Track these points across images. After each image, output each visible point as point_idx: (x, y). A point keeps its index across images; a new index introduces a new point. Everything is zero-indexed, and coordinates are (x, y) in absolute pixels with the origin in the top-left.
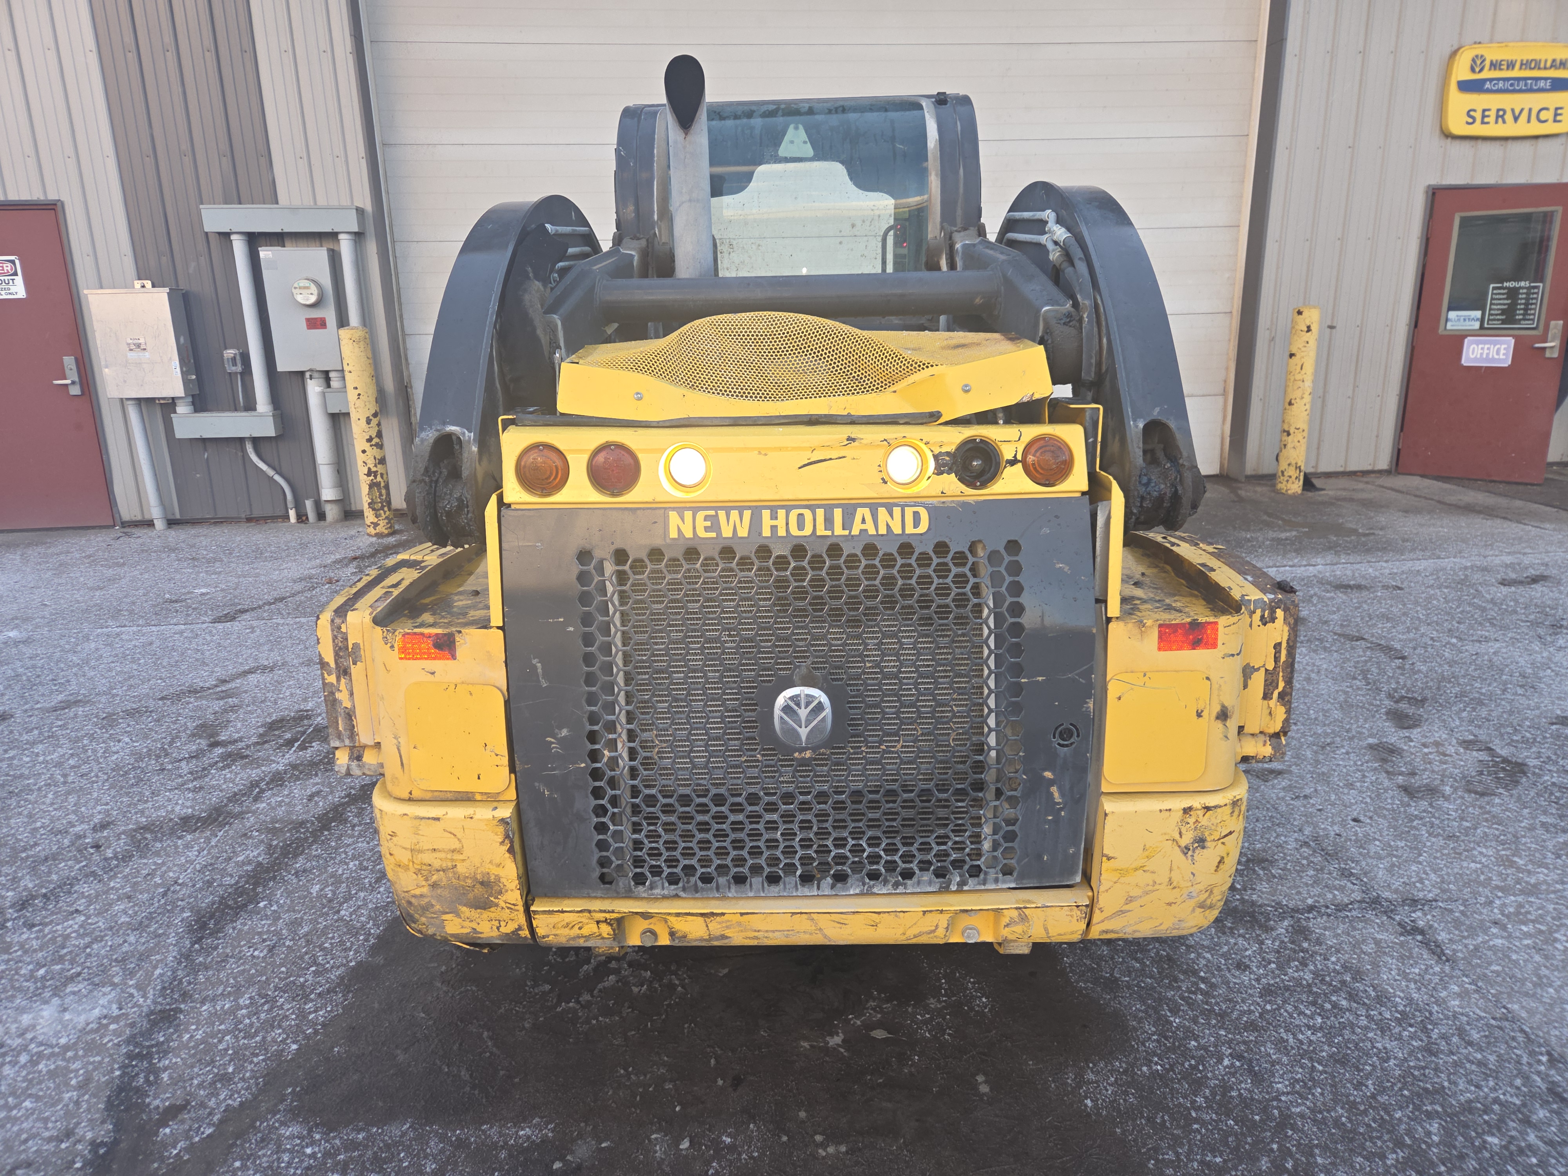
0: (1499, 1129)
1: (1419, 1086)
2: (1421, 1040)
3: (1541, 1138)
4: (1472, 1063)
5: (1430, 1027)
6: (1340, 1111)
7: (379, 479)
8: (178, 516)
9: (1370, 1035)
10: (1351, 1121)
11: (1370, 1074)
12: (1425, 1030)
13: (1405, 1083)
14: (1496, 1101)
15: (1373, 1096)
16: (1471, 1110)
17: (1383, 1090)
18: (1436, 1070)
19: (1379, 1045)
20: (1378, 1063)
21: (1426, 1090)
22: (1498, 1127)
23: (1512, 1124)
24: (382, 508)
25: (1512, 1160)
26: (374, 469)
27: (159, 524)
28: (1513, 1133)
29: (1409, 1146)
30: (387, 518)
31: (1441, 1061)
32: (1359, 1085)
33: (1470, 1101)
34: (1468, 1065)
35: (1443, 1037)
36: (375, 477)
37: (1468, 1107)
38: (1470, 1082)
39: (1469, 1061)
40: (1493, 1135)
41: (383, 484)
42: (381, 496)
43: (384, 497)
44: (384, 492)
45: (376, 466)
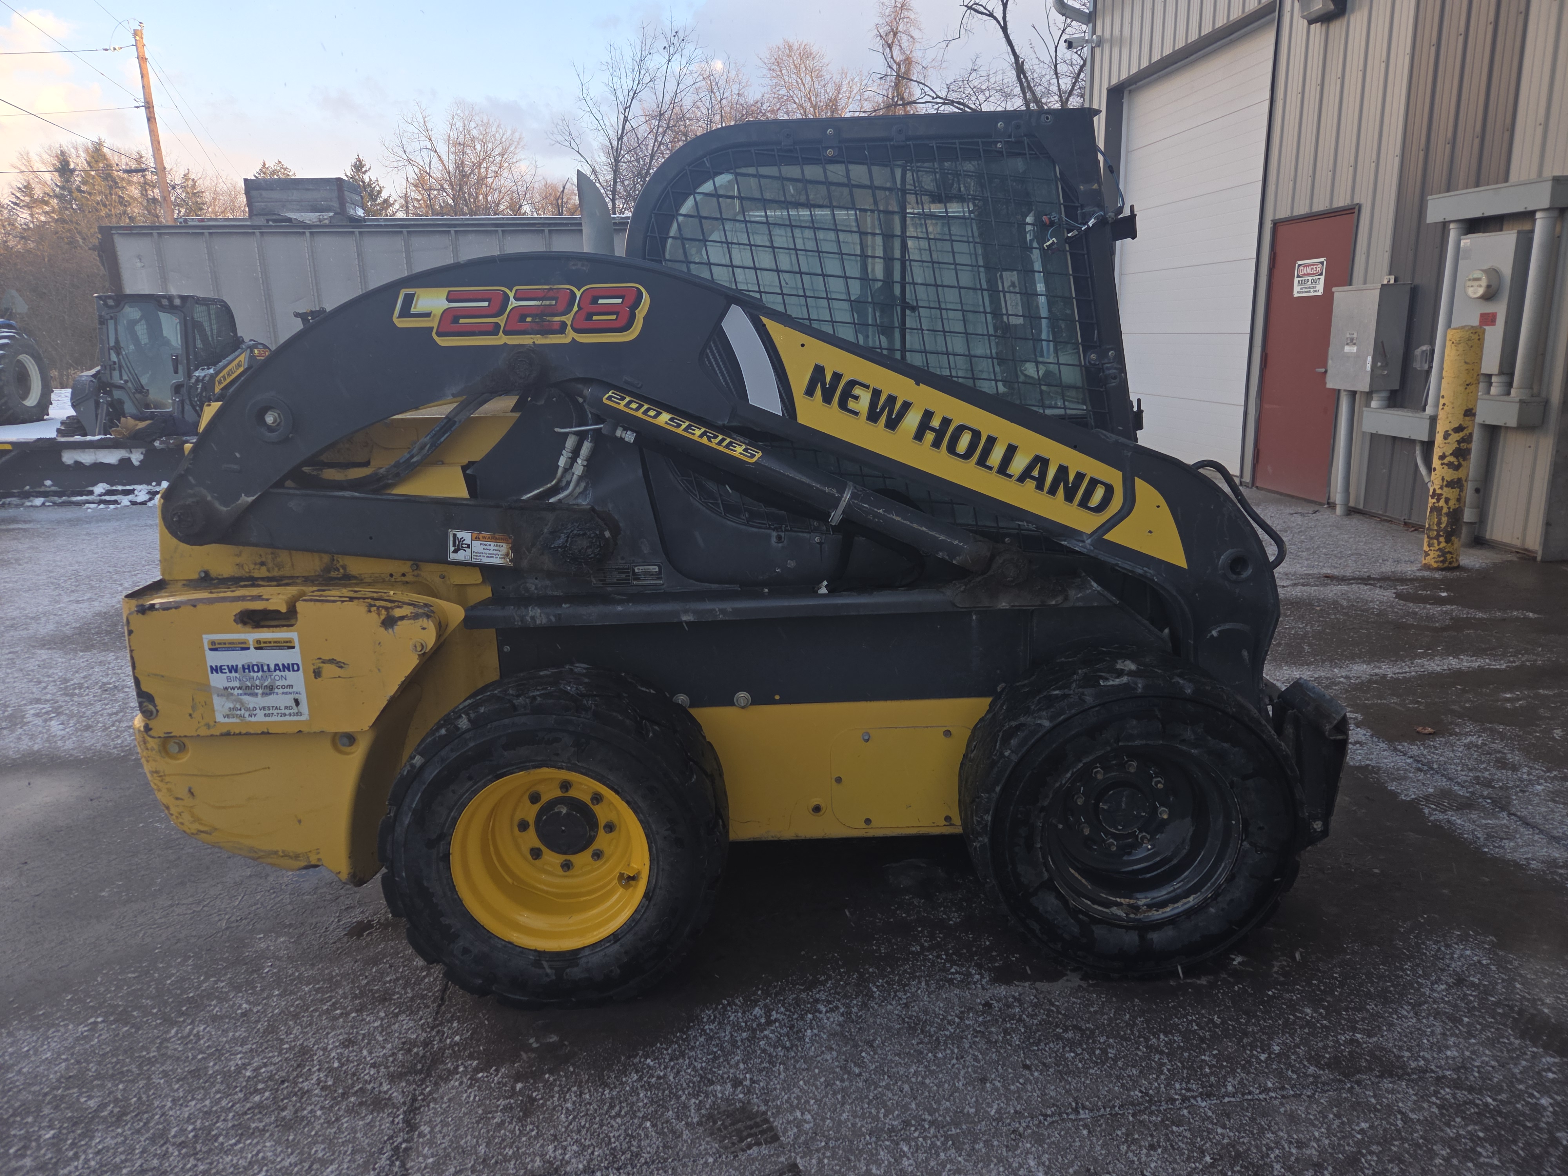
0: (53, 1145)
1: (133, 1111)
2: (175, 1136)
3: (21, 1168)
4: (122, 1162)
5: (184, 1151)
6: (152, 1055)
7: (1442, 503)
8: (1361, 507)
9: (207, 1102)
10: (140, 1057)
11: (170, 1085)
12: (182, 1145)
13: (143, 1104)
14: (76, 1157)
15: (149, 1078)
16: (83, 1136)
17: (147, 1087)
18: (138, 1131)
19: (193, 1103)
20: (176, 1094)
21: (126, 1114)
22: (56, 1143)
23: (49, 1156)
24: (1437, 537)
25: (25, 1138)
26: (1439, 491)
27: (1339, 510)
28: (43, 1152)
29: (92, 1081)
30: (1439, 550)
31: (142, 1139)
32: (165, 1074)
33: (92, 1138)
34: (123, 1157)
35: (165, 1156)
36: (1438, 500)
37: (88, 1134)
38: (108, 1149)
39: (126, 1160)
40: (53, 1137)
41: (1445, 510)
42: (1439, 523)
43: (1443, 526)
44: (1444, 519)
45: (1441, 488)
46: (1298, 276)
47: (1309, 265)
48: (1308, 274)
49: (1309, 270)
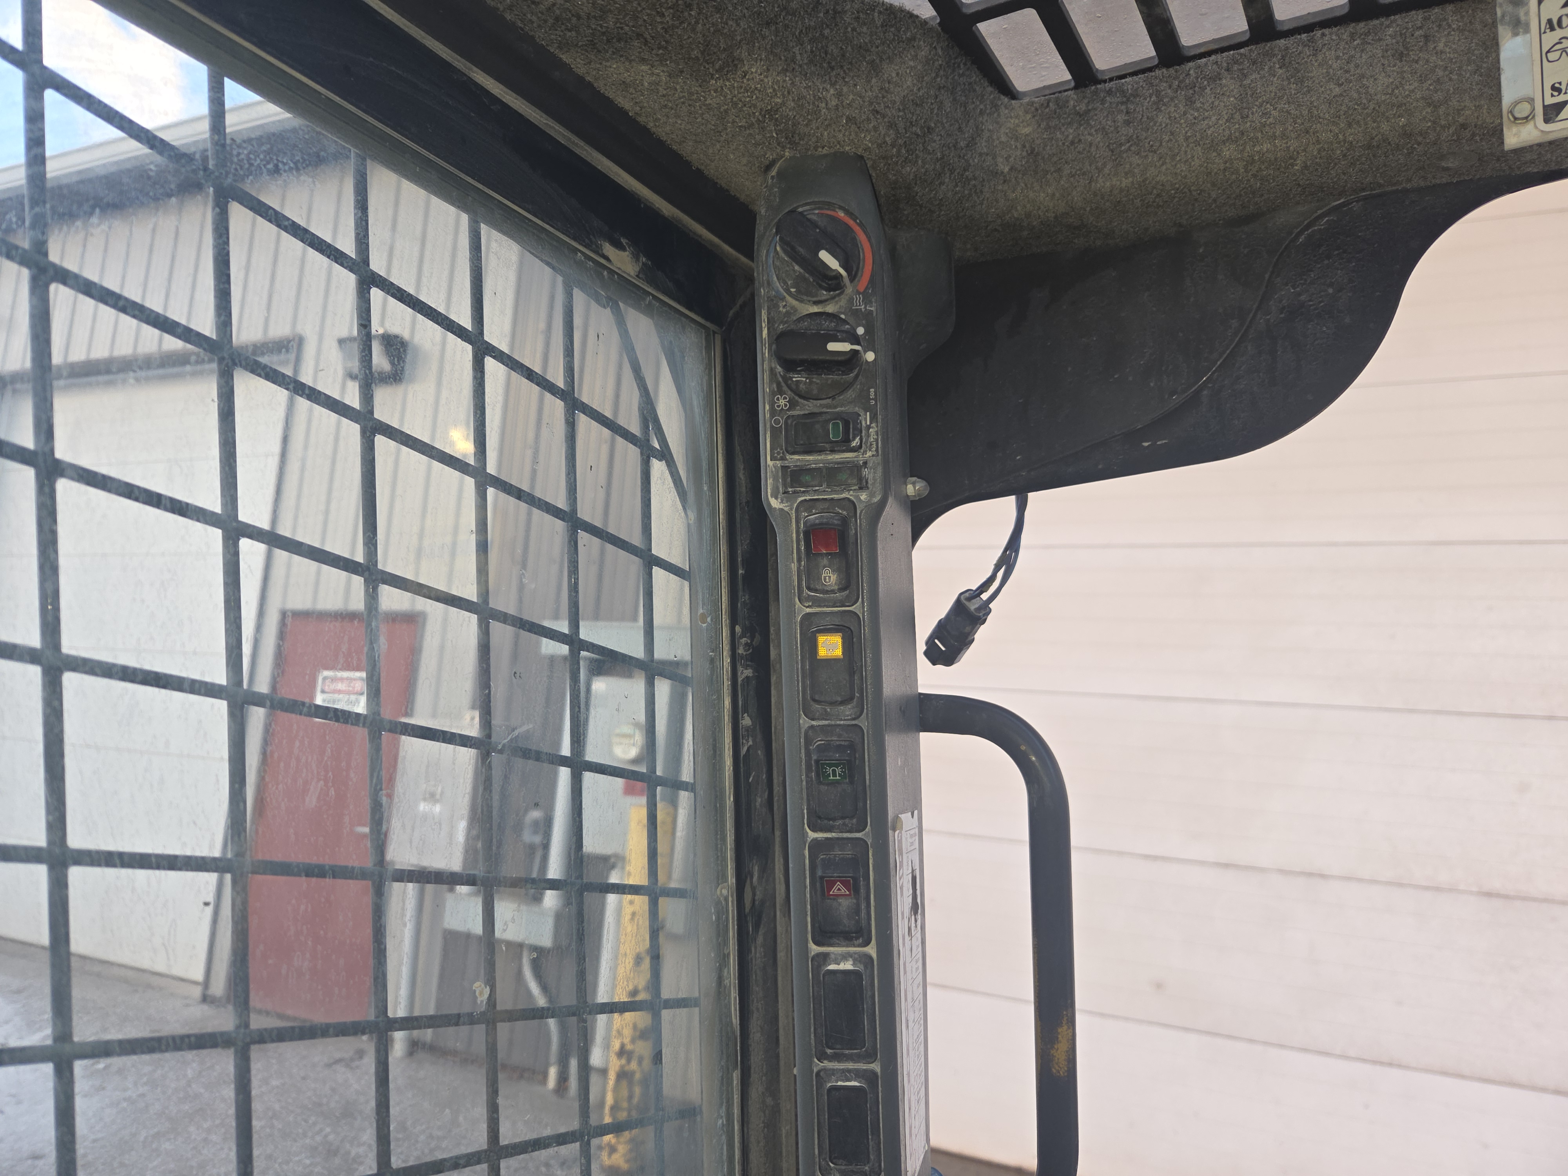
41: (638, 1076)
42: (630, 1097)
43: (635, 1100)
44: (637, 1090)
45: (633, 1041)
46: (323, 692)
47: (342, 679)
48: (340, 692)
49: (340, 686)
